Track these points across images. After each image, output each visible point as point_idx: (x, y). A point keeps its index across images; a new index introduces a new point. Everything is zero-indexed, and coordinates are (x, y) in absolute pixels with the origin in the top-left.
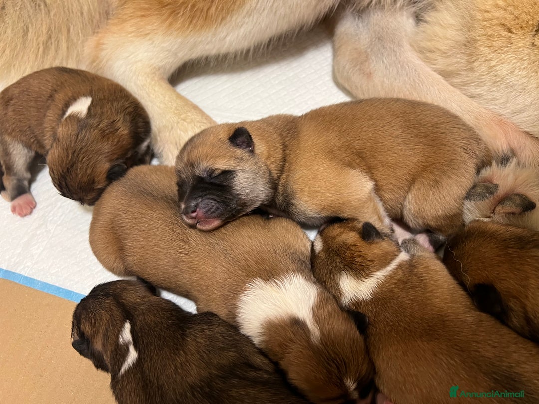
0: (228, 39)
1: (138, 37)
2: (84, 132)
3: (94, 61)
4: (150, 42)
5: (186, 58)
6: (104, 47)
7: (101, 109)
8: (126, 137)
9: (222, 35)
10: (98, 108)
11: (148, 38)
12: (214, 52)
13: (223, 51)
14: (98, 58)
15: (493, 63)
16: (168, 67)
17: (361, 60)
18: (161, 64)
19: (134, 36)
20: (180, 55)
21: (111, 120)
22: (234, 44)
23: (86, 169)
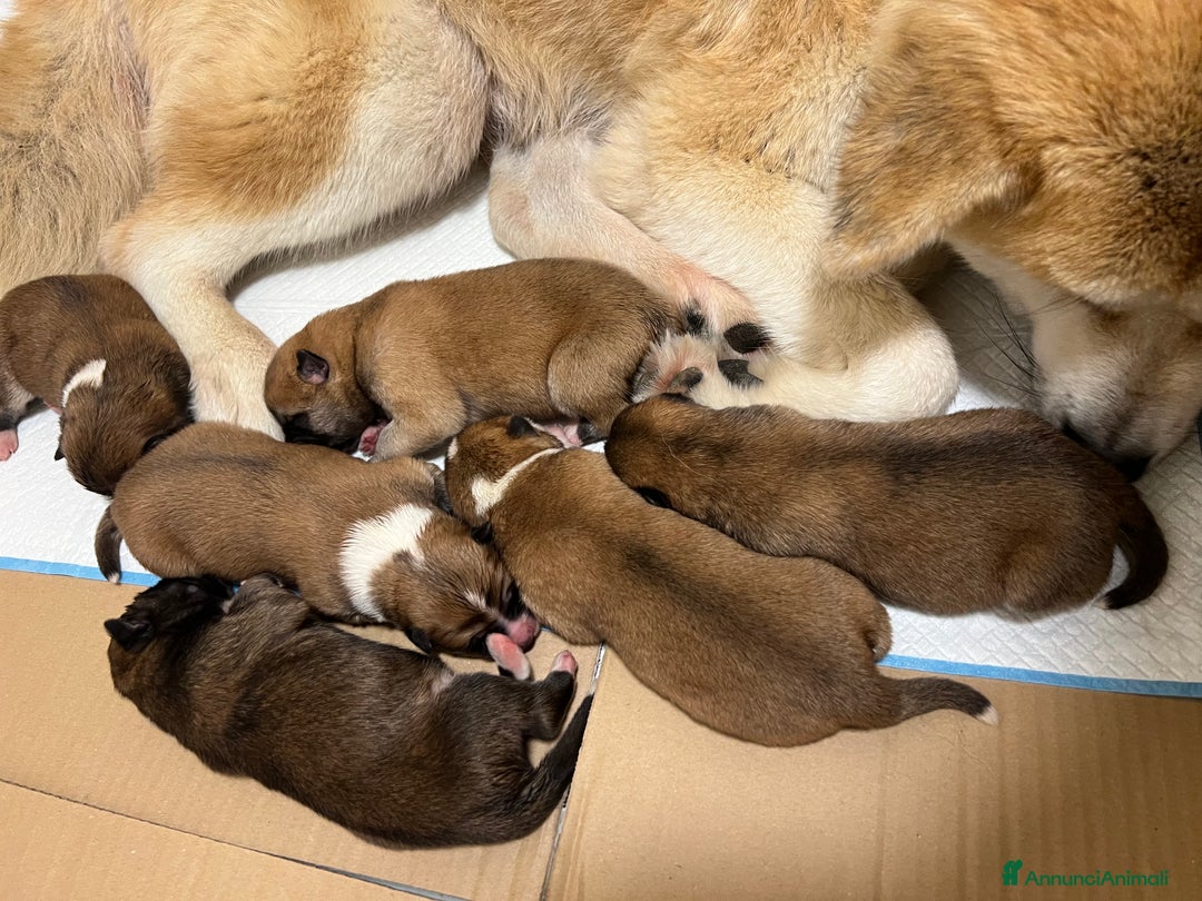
0: (309, 225)
1: (181, 225)
2: (105, 405)
3: (115, 256)
4: (199, 233)
5: (255, 252)
6: (131, 237)
7: (121, 371)
8: (167, 401)
9: (301, 218)
10: (117, 371)
11: (196, 226)
12: (293, 243)
13: (305, 240)
14: (121, 251)
15: (672, 194)
16: (227, 267)
17: (517, 208)
18: (214, 265)
19: (174, 224)
20: (244, 249)
21: (140, 385)
22: (320, 229)
23: (114, 453)
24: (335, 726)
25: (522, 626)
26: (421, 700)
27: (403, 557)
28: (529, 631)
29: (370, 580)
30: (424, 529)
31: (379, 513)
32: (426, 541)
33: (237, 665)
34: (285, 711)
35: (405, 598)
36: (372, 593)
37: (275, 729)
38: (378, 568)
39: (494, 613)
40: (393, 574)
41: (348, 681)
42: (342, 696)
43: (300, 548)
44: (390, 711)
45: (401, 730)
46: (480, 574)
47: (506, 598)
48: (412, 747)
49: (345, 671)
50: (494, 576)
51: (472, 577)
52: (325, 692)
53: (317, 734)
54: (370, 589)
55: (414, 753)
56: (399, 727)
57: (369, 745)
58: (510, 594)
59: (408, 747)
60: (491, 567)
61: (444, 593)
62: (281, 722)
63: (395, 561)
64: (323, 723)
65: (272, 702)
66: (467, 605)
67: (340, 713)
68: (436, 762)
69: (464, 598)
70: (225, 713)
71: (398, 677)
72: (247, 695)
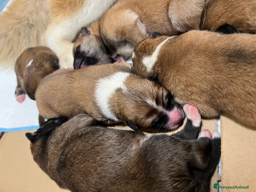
2: (31, 70)
21: (40, 63)
24: (94, 162)
25: (175, 112)
26: (134, 147)
27: (119, 90)
28: (179, 115)
29: (107, 101)
30: (126, 79)
31: (108, 75)
32: (127, 82)
33: (62, 141)
34: (75, 158)
35: (122, 107)
36: (109, 107)
37: (72, 166)
38: (110, 96)
39: (160, 109)
40: (116, 98)
41: (101, 142)
42: (98, 149)
43: (82, 95)
44: (120, 154)
45: (126, 162)
46: (151, 91)
47: (166, 101)
48: (131, 169)
49: (100, 138)
50: (158, 92)
51: (148, 93)
52: (91, 148)
53: (87, 167)
54: (108, 105)
55: (132, 172)
56: (125, 161)
57: (110, 170)
58: (167, 100)
59: (129, 170)
60: (156, 89)
61: (136, 101)
62: (73, 163)
63: (116, 92)
64: (89, 162)
65: (71, 154)
66: (147, 105)
67: (97, 156)
68: (142, 176)
69: (145, 102)
70: (56, 160)
71: (124, 138)
72: (63, 152)
